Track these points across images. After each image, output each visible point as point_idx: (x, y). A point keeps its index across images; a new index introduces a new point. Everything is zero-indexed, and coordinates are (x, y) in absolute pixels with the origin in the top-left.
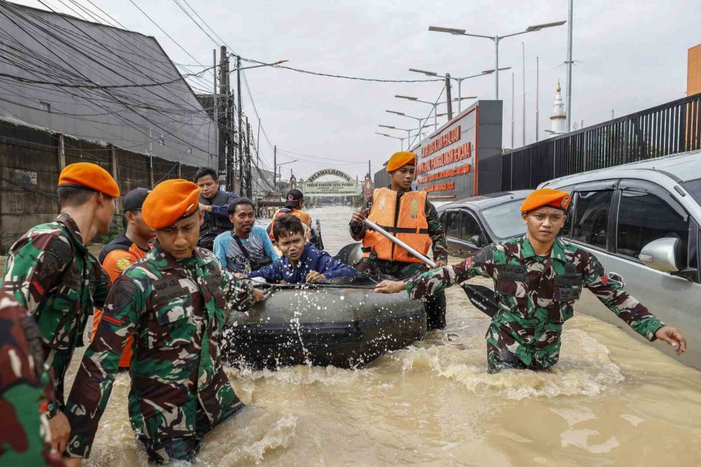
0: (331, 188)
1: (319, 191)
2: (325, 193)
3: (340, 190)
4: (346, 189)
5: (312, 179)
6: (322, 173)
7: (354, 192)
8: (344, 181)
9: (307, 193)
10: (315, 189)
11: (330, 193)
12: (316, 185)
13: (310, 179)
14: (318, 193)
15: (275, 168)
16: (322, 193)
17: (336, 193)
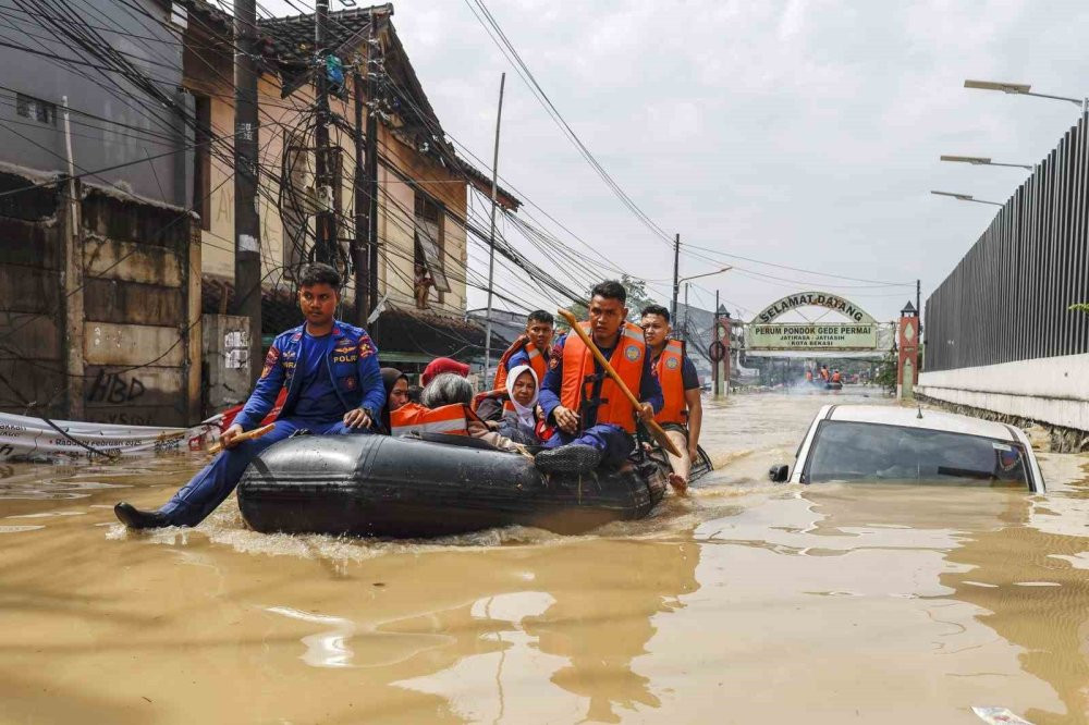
0: (813, 337)
1: (785, 343)
2: (797, 349)
3: (836, 343)
4: (852, 339)
5: (767, 316)
6: (793, 302)
7: (872, 349)
8: (848, 320)
9: (754, 348)
10: (775, 340)
11: (810, 349)
12: (778, 331)
13: (762, 317)
14: (782, 349)
15: (676, 289)
16: (789, 349)
17: (825, 349)
